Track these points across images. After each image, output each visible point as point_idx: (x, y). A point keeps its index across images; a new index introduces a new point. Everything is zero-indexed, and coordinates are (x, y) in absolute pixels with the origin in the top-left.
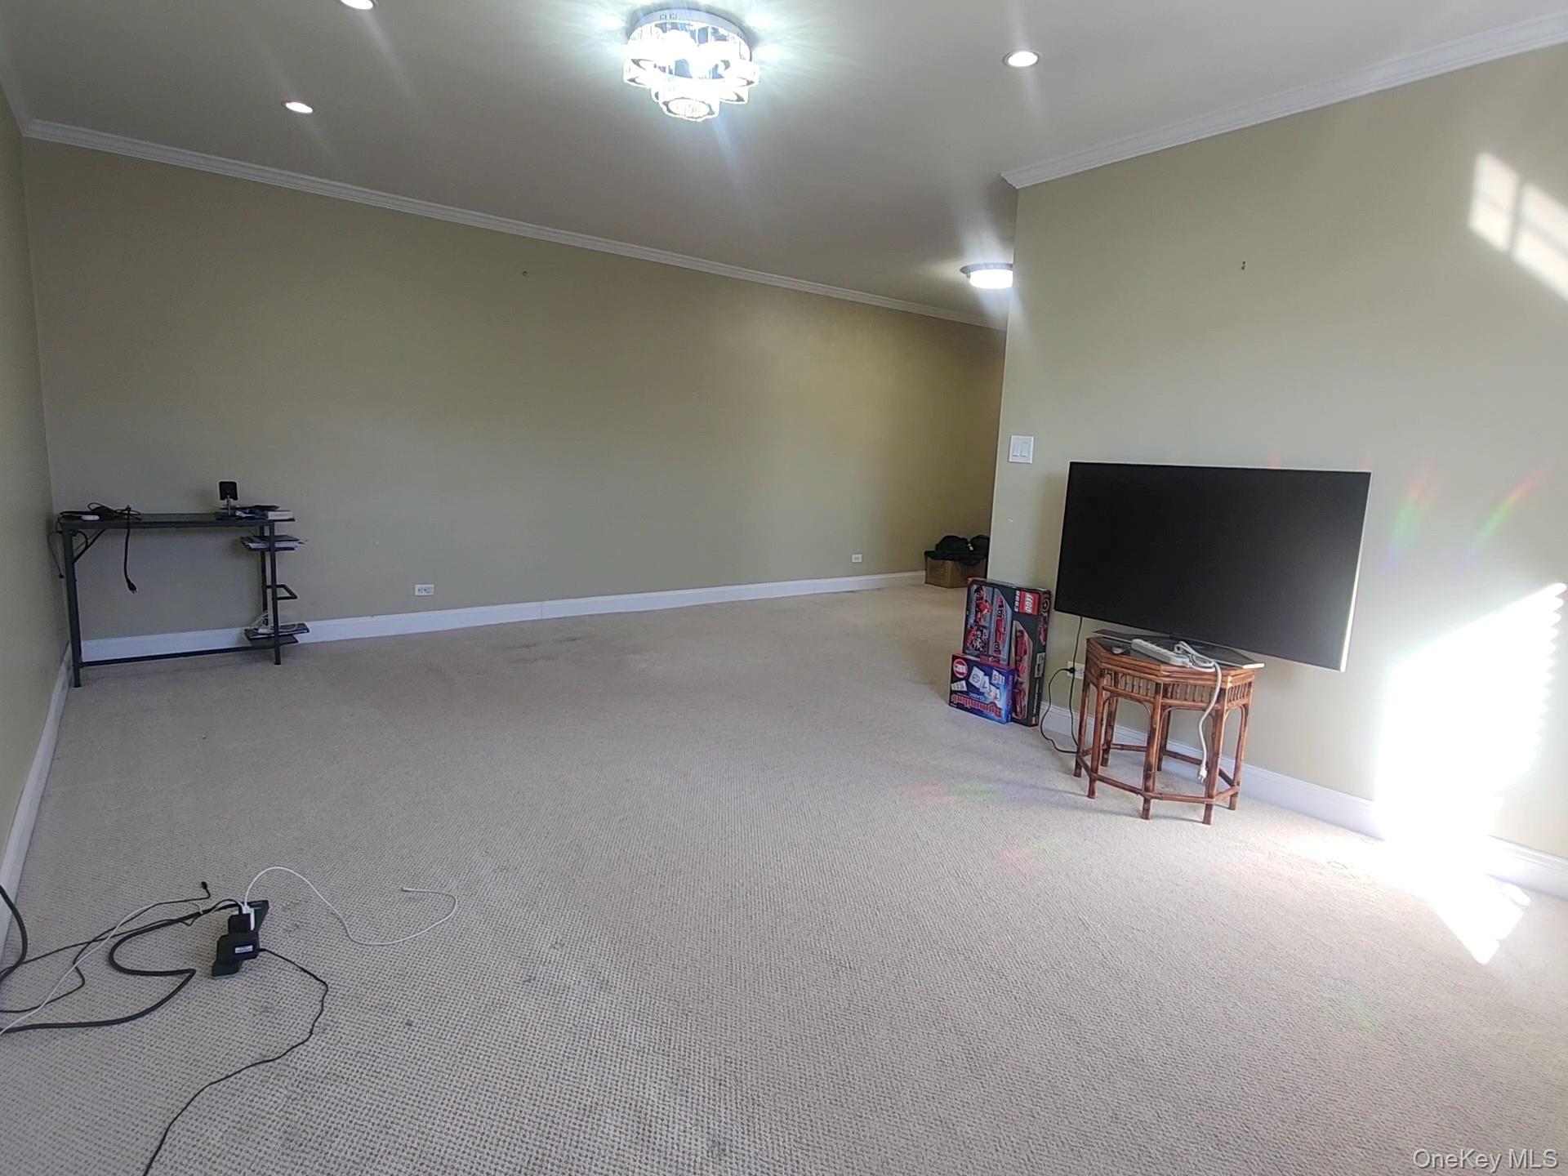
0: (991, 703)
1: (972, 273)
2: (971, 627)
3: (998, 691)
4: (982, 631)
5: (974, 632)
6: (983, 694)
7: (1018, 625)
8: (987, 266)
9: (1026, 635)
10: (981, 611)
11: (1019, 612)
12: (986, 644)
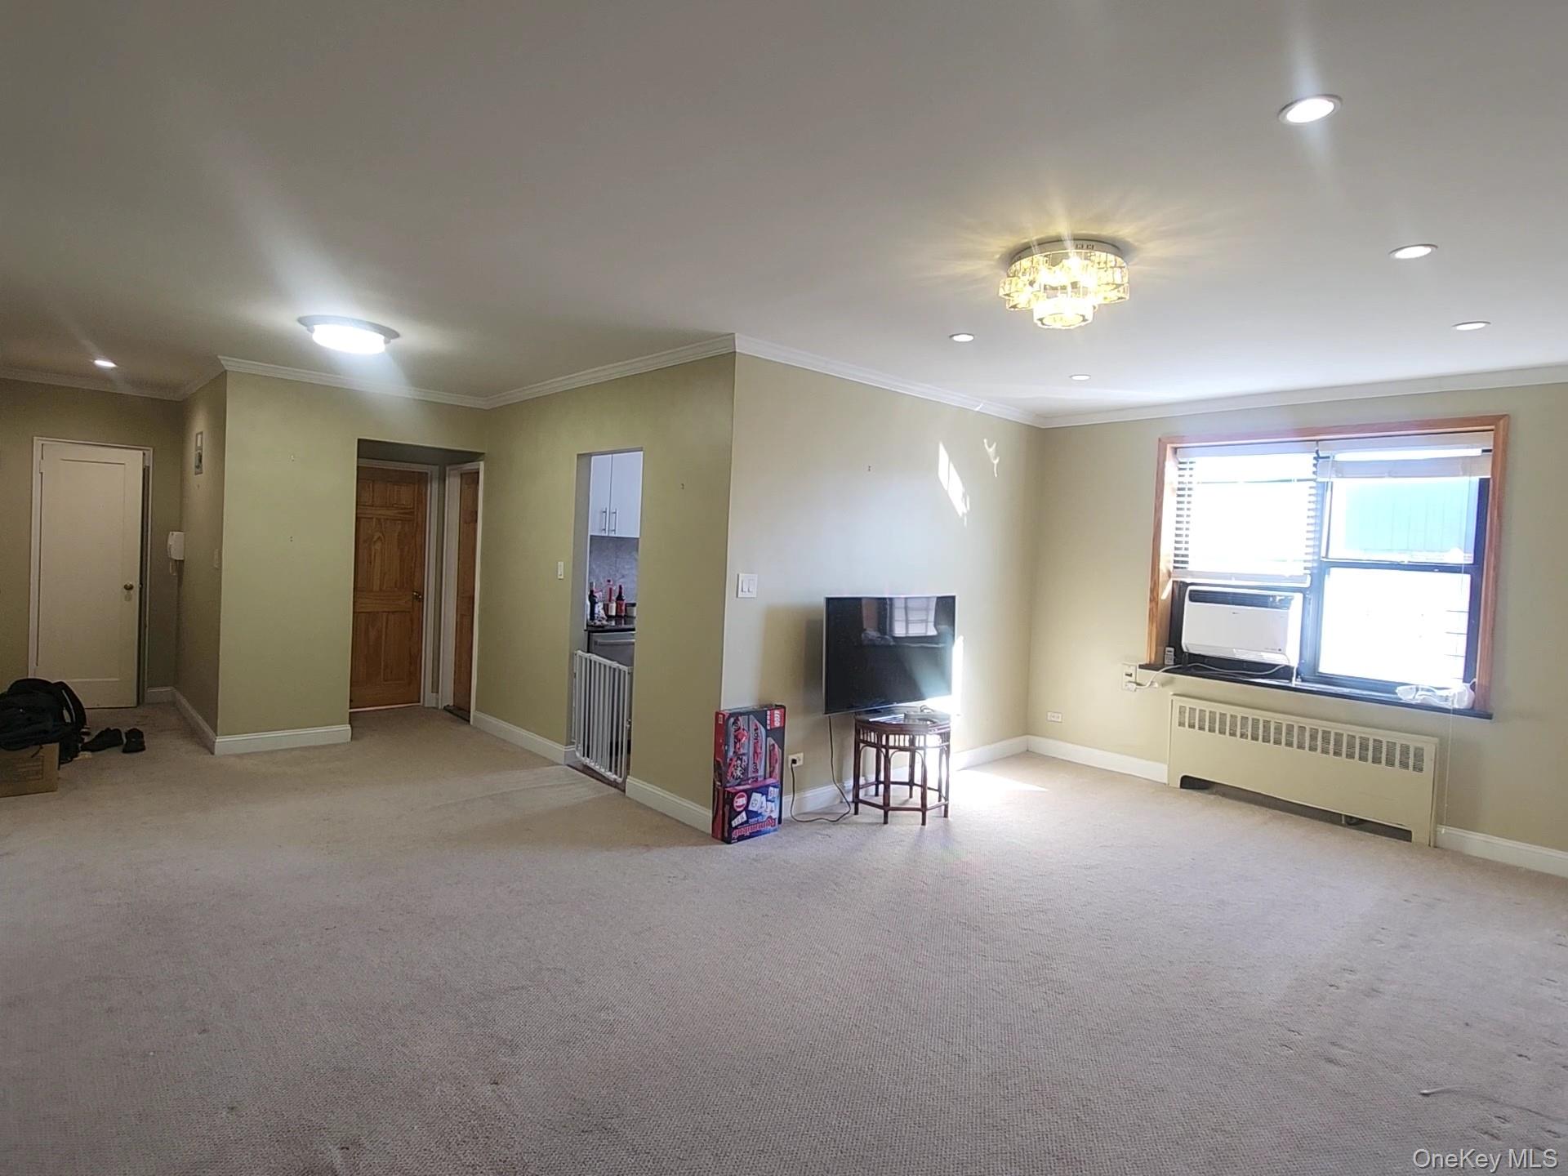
0: (769, 817)
1: (316, 327)
2: (731, 760)
3: (773, 804)
4: (741, 760)
5: (734, 763)
6: (761, 814)
7: (771, 741)
8: (337, 320)
9: (776, 746)
10: (740, 741)
11: (771, 729)
12: (745, 770)
